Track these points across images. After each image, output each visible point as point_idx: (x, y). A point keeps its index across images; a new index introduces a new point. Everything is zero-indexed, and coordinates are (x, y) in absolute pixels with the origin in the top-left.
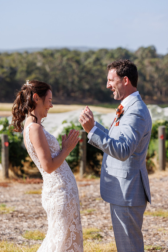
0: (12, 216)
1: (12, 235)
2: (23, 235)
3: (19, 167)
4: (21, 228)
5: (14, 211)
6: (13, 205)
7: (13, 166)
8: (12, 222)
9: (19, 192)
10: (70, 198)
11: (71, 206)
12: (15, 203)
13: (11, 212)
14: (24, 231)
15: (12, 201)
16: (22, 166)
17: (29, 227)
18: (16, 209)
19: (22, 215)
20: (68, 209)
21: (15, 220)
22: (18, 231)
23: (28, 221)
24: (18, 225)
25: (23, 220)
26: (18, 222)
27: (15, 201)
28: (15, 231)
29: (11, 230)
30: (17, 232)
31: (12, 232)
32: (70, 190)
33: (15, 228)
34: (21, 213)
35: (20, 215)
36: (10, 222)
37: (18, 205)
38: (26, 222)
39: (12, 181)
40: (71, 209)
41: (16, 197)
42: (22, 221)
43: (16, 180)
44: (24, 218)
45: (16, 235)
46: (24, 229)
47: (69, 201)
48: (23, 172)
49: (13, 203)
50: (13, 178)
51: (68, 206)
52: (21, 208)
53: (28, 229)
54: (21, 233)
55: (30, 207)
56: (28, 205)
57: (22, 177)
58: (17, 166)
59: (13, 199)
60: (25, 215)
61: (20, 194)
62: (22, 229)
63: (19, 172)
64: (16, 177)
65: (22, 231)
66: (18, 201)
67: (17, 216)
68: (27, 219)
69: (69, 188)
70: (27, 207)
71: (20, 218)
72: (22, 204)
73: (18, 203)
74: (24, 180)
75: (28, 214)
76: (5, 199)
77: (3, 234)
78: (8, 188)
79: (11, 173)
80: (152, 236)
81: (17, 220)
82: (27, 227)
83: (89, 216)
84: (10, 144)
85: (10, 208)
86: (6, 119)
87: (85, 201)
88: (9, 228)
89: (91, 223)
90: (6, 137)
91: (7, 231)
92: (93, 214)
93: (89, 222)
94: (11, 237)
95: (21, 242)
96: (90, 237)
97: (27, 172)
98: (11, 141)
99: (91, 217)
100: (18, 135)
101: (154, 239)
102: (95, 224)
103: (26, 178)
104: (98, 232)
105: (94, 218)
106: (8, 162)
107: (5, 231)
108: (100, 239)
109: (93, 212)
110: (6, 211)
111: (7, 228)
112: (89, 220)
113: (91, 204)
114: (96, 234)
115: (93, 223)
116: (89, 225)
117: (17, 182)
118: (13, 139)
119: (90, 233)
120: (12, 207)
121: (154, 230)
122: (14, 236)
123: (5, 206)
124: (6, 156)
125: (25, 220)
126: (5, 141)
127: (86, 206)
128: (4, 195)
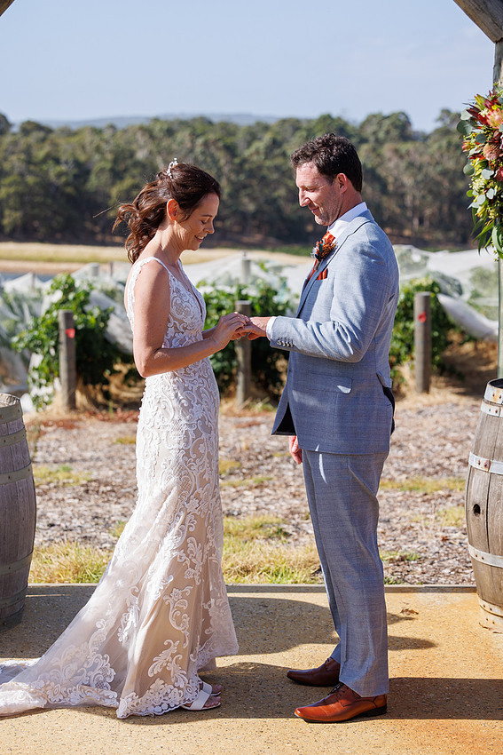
0: (87, 491)
1: (88, 530)
2: (111, 531)
3: (99, 385)
4: (107, 516)
5: (90, 481)
6: (88, 468)
7: (85, 383)
8: (86, 503)
9: (101, 439)
10: (195, 437)
12: (92, 464)
13: (84, 482)
14: (114, 522)
15: (84, 460)
16: (107, 382)
17: (123, 515)
18: (94, 475)
19: (109, 488)
20: (185, 462)
21: (92, 499)
22: (101, 521)
23: (122, 500)
24: (99, 511)
25: (111, 499)
26: (100, 502)
27: (91, 459)
28: (94, 523)
29: (84, 519)
30: (97, 524)
31: (88, 525)
32: (197, 421)
33: (95, 515)
34: (106, 484)
35: (103, 489)
36: (82, 503)
37: (99, 469)
38: (117, 503)
39: (82, 416)
40: (193, 463)
41: (94, 450)
42: (108, 501)
43: (93, 414)
44: (113, 494)
45: (95, 531)
46: (113, 518)
47: (191, 446)
48: (107, 395)
49: (87, 464)
50: (85, 410)
51: (188, 455)
52: (106, 473)
53: (123, 519)
54: (107, 526)
55: (125, 473)
56: (120, 467)
57: (106, 407)
58: (94, 384)
59: (88, 455)
60: (115, 489)
61: (103, 445)
62: (109, 518)
63: (100, 398)
64: (93, 409)
65: (110, 522)
66: (98, 459)
67: (97, 492)
69: (196, 416)
70: (120, 471)
71: (104, 495)
72: (107, 466)
73: (99, 464)
74: (112, 414)
75: (122, 488)
76: (69, 455)
77: (67, 530)
78: (75, 432)
79: (80, 398)
80: (399, 532)
81: (98, 499)
82: (120, 514)
83: (257, 492)
84: (77, 332)
85: (80, 473)
86: (69, 277)
87: (249, 460)
88: (80, 516)
89: (262, 504)
90: (68, 316)
91: (76, 522)
92: (266, 487)
93: (257, 502)
94: (84, 535)
95: (108, 545)
96: (260, 534)
97: (117, 395)
98: (80, 327)
99: (263, 494)
100: (96, 312)
101: (403, 537)
102: (272, 507)
103: (115, 410)
104: (279, 524)
105: (270, 495)
106: (74, 374)
107: (71, 522)
108: (283, 538)
109: (266, 483)
110: (71, 481)
111: (76, 515)
112: (257, 500)
113: (262, 465)
114: (275, 529)
115: (266, 505)
116: (258, 509)
117: (94, 419)
118: (86, 322)
119: (261, 526)
120: (86, 472)
121: (403, 520)
122: (91, 532)
123: (68, 470)
124: (68, 360)
125: (115, 500)
126: (68, 327)
127: (251, 469)
128: (66, 447)
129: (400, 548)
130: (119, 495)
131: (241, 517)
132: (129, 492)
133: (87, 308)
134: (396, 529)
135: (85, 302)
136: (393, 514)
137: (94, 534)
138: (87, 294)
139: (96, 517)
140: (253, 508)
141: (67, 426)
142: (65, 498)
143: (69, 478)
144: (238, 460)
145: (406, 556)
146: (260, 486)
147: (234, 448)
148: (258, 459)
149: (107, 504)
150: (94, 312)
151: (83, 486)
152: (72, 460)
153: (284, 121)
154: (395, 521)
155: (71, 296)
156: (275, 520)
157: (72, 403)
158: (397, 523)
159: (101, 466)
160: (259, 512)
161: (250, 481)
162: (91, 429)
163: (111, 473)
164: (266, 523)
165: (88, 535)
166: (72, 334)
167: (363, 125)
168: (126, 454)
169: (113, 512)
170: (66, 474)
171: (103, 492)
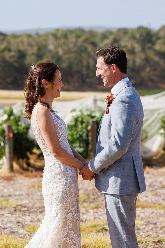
0: (15, 210)
1: (14, 229)
2: (25, 229)
3: (25, 160)
4: (23, 222)
5: (17, 206)
6: (17, 199)
7: (18, 159)
8: (14, 216)
9: (24, 186)
10: (69, 185)
11: (69, 194)
12: (19, 197)
13: (14, 206)
14: (27, 225)
15: (15, 196)
16: (28, 159)
17: (31, 221)
18: (20, 203)
19: (26, 209)
20: (66, 197)
21: (17, 214)
22: (20, 224)
23: (31, 214)
24: (20, 220)
25: (26, 213)
26: (21, 216)
27: (19, 195)
28: (17, 225)
29: (13, 224)
30: (18, 226)
31: (14, 226)
32: (70, 178)
33: (18, 222)
34: (25, 207)
35: (23, 209)
36: (13, 216)
37: (22, 200)
38: (29, 216)
39: (17, 175)
40: (69, 197)
41: (21, 191)
42: (25, 215)
43: (21, 173)
44: (27, 212)
45: (17, 229)
46: (26, 223)
47: (68, 189)
48: (29, 164)
49: (16, 198)
50: (18, 172)
51: (66, 193)
52: (25, 202)
53: (31, 223)
54: (23, 227)
55: (34, 202)
56: (32, 199)
57: (27, 170)
58: (23, 158)
59: (17, 193)
60: (29, 209)
61: (25, 188)
62: (25, 223)
63: (25, 166)
64: (21, 171)
65: (24, 225)
66: (22, 195)
67: (20, 211)
68: (30, 213)
69: (69, 175)
70: (32, 201)
71: (23, 212)
72: (26, 198)
73: (22, 197)
74: (30, 174)
75: (32, 208)
76: (8, 193)
77: (4, 228)
78: (12, 182)
79: (15, 166)
80: (159, 229)
81: (20, 214)
82: (30, 221)
83: (95, 210)
84: (14, 134)
85: (13, 202)
86: (11, 108)
87: (93, 195)
88: (11, 222)
89: (97, 216)
90: (9, 127)
91: (9, 225)
92: (100, 208)
93: (95, 215)
94: (12, 231)
95: (22, 236)
96: (94, 230)
97: (34, 165)
98: (15, 132)
99: (98, 211)
100: (23, 125)
101: (161, 231)
102: (101, 217)
103: (32, 171)
104: (103, 225)
105: (101, 211)
106: (12, 154)
107: (6, 225)
108: (104, 232)
109: (100, 206)
110: (8, 205)
111: (9, 222)
112: (95, 214)
113: (99, 197)
114: (101, 227)
115: (99, 216)
116: (95, 218)
117: (22, 176)
118: (18, 129)
119: (95, 226)
120: (16, 201)
121: (163, 223)
122: (15, 229)
123: (7, 200)
124: (10, 148)
125: (28, 214)
126: (9, 132)
127: (94, 199)
128: (8, 189)
129: (159, 236)
130: (30, 212)
131: (86, 222)
132: (35, 211)
133: (20, 123)
134: (158, 227)
135: (19, 121)
136: (158, 220)
137: (17, 230)
138: (19, 117)
139: (19, 223)
140: (93, 218)
141: (9, 179)
142: (5, 213)
143: (7, 204)
144: (88, 195)
145: (160, 240)
146: (97, 207)
147: (87, 190)
148: (97, 195)
149: (24, 216)
150: (22, 125)
151: (14, 208)
152: (10, 196)
153: (120, 30)
154: (158, 224)
155: (12, 118)
156: (102, 223)
157: (11, 168)
158: (160, 225)
159: (23, 198)
160: (95, 220)
161: (93, 205)
162: (20, 181)
163: (27, 202)
164: (97, 225)
165: (14, 231)
166: (11, 135)
167: (159, 31)
168: (35, 193)
169: (27, 220)
170: (6, 202)
171: (23, 211)
